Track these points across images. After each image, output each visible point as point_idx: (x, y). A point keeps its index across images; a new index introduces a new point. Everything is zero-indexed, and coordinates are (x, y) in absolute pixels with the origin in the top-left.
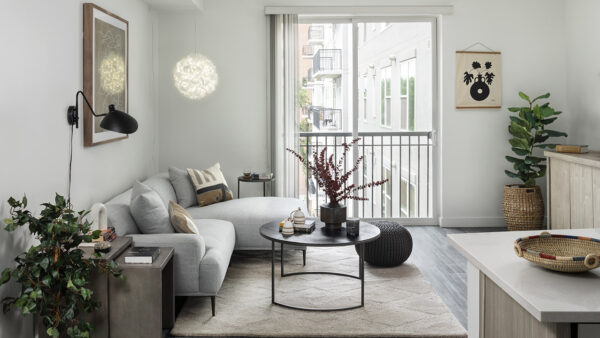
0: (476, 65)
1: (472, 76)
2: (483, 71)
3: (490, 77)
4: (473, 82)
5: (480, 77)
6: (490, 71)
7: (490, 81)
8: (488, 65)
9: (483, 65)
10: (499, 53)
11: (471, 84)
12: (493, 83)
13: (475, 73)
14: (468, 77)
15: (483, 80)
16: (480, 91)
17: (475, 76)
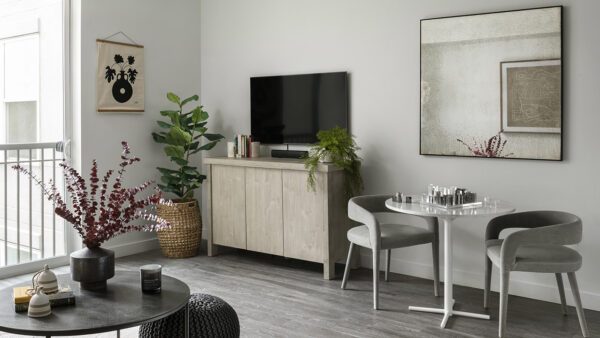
0: (119, 59)
1: (114, 71)
2: (126, 66)
3: (133, 73)
4: (115, 80)
5: (122, 73)
6: (133, 67)
7: (133, 79)
8: (131, 60)
9: (126, 60)
10: (142, 47)
11: (113, 82)
12: (136, 82)
13: (117, 68)
14: (110, 73)
15: (126, 77)
16: (123, 91)
17: (118, 72)
